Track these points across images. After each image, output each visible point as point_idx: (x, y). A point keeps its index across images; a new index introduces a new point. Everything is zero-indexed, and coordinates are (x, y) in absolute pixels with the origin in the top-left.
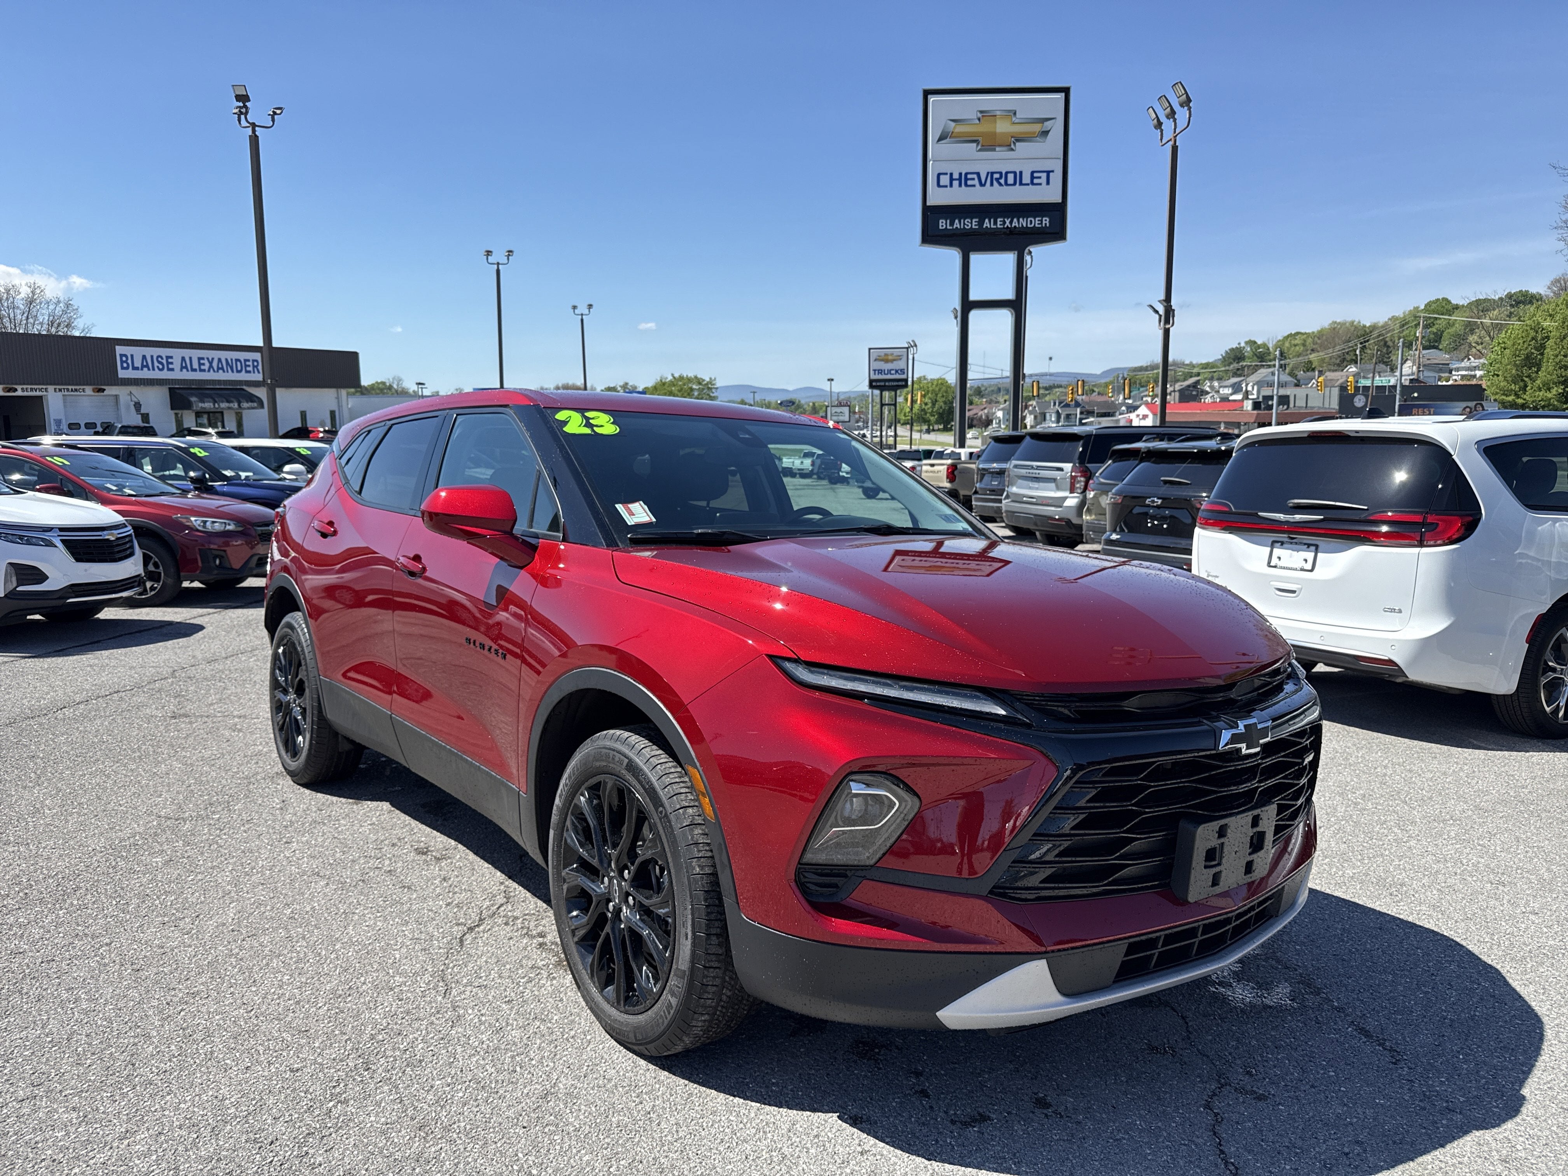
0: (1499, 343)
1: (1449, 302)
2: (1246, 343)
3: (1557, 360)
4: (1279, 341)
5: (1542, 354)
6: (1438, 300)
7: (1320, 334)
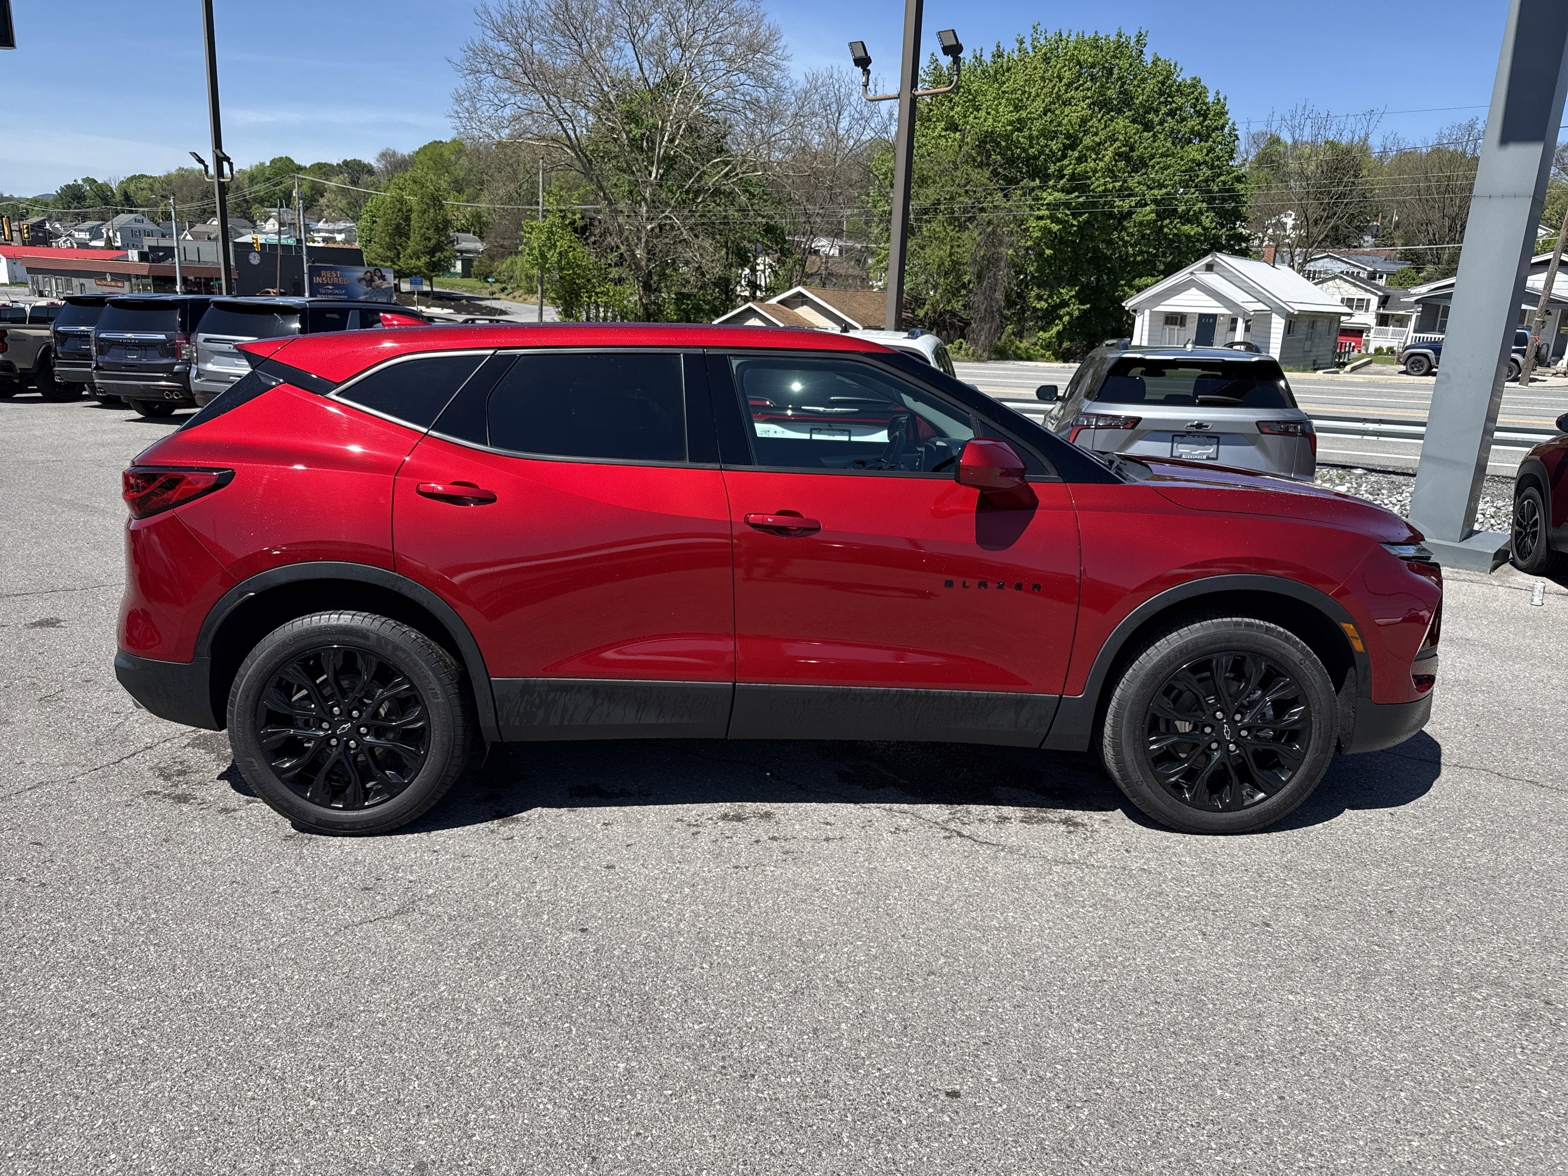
0: (367, 211)
1: (292, 162)
2: (83, 180)
3: (422, 232)
4: (122, 182)
5: (409, 225)
6: (281, 158)
7: (168, 180)
